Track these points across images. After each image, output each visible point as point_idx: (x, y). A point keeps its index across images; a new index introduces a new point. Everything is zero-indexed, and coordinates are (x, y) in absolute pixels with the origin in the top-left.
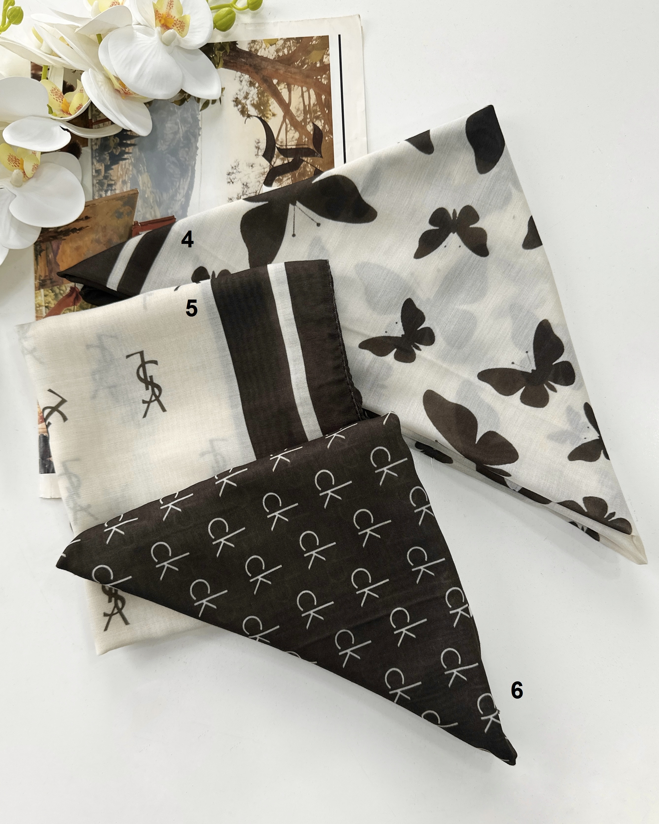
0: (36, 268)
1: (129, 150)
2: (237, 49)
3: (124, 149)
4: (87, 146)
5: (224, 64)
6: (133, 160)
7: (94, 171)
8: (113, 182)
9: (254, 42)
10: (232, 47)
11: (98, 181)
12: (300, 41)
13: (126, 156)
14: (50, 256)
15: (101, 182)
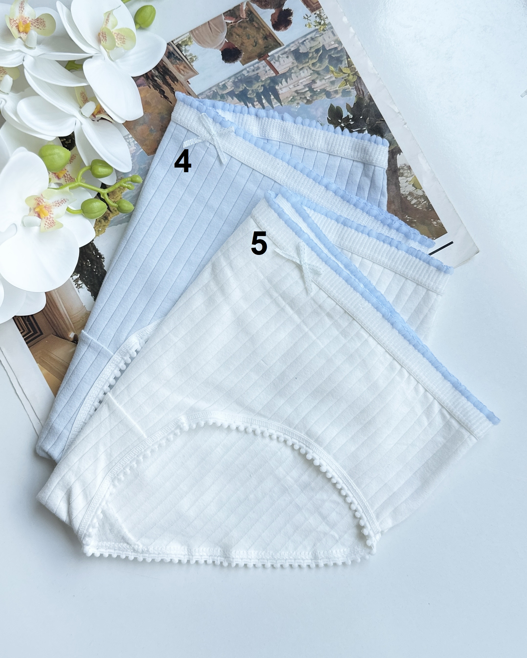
1: (257, 105)
2: (395, 156)
3: (256, 100)
4: (243, 65)
7: (223, 83)
9: (409, 168)
10: (394, 151)
11: (216, 91)
12: (430, 210)
13: (250, 105)
15: (216, 95)
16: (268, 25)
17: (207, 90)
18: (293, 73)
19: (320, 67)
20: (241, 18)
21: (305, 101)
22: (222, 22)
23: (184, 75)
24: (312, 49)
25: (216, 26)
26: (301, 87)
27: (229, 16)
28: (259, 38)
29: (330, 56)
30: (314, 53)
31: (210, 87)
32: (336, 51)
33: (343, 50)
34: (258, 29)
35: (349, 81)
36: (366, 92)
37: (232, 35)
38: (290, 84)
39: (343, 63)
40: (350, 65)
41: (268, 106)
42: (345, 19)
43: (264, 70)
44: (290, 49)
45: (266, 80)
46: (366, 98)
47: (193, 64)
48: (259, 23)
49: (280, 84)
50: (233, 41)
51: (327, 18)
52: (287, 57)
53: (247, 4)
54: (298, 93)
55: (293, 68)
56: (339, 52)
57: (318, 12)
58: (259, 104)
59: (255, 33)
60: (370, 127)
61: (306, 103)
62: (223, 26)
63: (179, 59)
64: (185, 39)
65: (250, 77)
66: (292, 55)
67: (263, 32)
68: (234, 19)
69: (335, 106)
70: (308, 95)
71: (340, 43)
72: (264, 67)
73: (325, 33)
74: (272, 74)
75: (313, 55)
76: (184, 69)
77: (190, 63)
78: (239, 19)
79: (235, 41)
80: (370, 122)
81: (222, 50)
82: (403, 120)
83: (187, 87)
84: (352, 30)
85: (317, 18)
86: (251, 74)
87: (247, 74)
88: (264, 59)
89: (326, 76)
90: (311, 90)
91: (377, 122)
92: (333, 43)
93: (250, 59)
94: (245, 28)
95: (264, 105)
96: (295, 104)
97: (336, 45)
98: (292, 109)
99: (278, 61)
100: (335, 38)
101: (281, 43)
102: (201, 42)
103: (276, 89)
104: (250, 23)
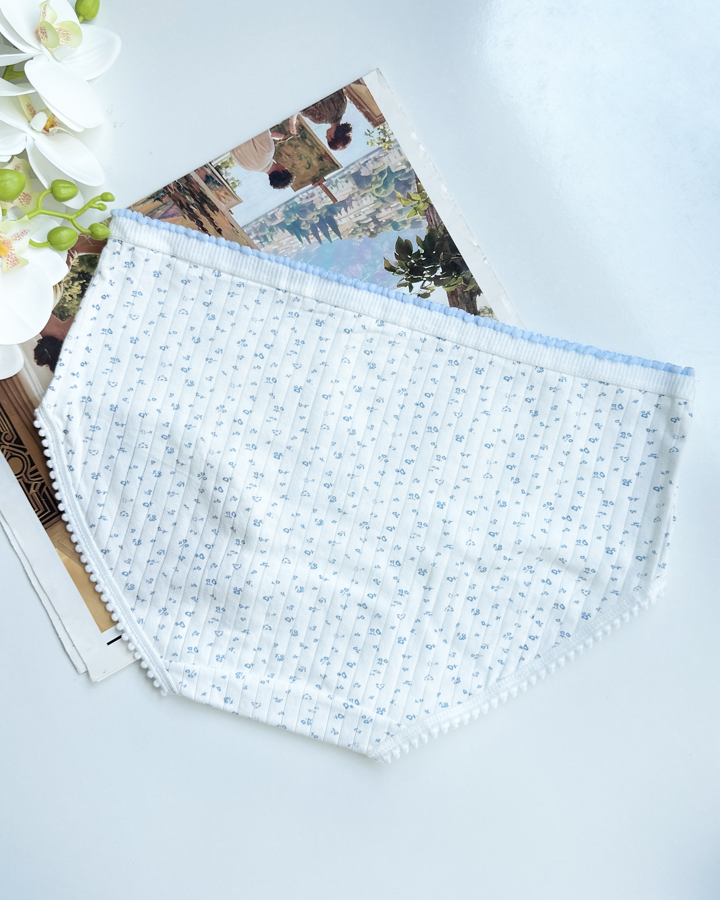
0: (139, 204)
1: (312, 238)
2: (474, 298)
3: (311, 232)
4: (295, 191)
5: (452, 292)
6: (304, 248)
7: (272, 212)
8: (270, 240)
9: (491, 311)
10: (473, 291)
11: (263, 222)
13: (304, 239)
14: (159, 211)
15: (264, 227)
16: (324, 143)
17: (253, 222)
18: (353, 200)
19: (385, 193)
20: (291, 135)
21: (369, 234)
22: (268, 140)
23: (225, 204)
24: (375, 171)
25: (261, 144)
26: (363, 217)
27: (277, 132)
28: (312, 158)
29: (397, 180)
30: (378, 176)
31: (256, 218)
32: (404, 174)
33: (412, 172)
34: (312, 147)
35: (419, 209)
36: (439, 222)
37: (281, 155)
38: (351, 214)
39: (412, 188)
40: (420, 190)
41: (325, 240)
42: (414, 135)
43: (320, 197)
44: (350, 172)
45: (322, 209)
46: (440, 230)
47: (234, 189)
48: (313, 140)
49: (339, 214)
50: (283, 162)
51: (392, 134)
52: (347, 181)
53: (298, 118)
54: (360, 224)
55: (353, 195)
56: (407, 175)
57: (381, 127)
58: (315, 238)
59: (308, 153)
60: (444, 264)
61: (369, 236)
62: (270, 144)
63: (219, 184)
64: (226, 160)
65: (303, 206)
66: (352, 179)
67: (318, 151)
68: (284, 135)
69: (404, 240)
70: (372, 226)
71: (408, 164)
72: (319, 193)
73: (391, 152)
74: (329, 201)
75: (376, 179)
76: (225, 196)
77: (232, 188)
78: (288, 135)
79: (285, 162)
80: (444, 257)
81: (270, 173)
82: (483, 255)
83: (230, 217)
84: (422, 147)
85: (381, 134)
86: (305, 202)
87: (300, 202)
88: (319, 184)
89: (392, 204)
90: (375, 220)
91: (453, 258)
92: (400, 164)
93: (302, 184)
94: (296, 146)
95: (321, 238)
96: (357, 237)
97: (404, 167)
98: (354, 244)
99: (336, 186)
100: (402, 158)
101: (339, 165)
102: (244, 163)
103: (334, 219)
104: (302, 140)
